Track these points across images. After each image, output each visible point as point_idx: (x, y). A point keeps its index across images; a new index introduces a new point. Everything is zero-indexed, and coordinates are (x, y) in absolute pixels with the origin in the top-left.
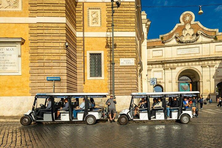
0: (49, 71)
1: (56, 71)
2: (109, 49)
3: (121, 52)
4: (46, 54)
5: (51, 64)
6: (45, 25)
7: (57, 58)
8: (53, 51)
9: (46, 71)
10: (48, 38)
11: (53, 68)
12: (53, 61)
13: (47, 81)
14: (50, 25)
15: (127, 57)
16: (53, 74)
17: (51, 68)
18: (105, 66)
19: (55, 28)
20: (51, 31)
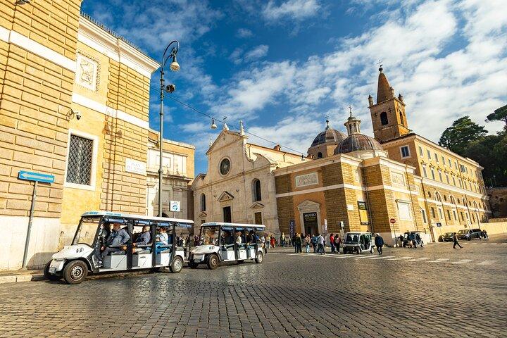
0: (25, 157)
1: (42, 161)
2: (108, 137)
3: (128, 147)
4: (24, 118)
5: (33, 143)
6: (31, 57)
7: (48, 133)
8: (42, 116)
9: (18, 156)
10: (33, 85)
11: (37, 152)
12: (38, 138)
13: (16, 180)
14: (43, 62)
15: (136, 158)
16: (35, 167)
17: (31, 151)
18: (98, 166)
19: (52, 73)
20: (43, 75)
